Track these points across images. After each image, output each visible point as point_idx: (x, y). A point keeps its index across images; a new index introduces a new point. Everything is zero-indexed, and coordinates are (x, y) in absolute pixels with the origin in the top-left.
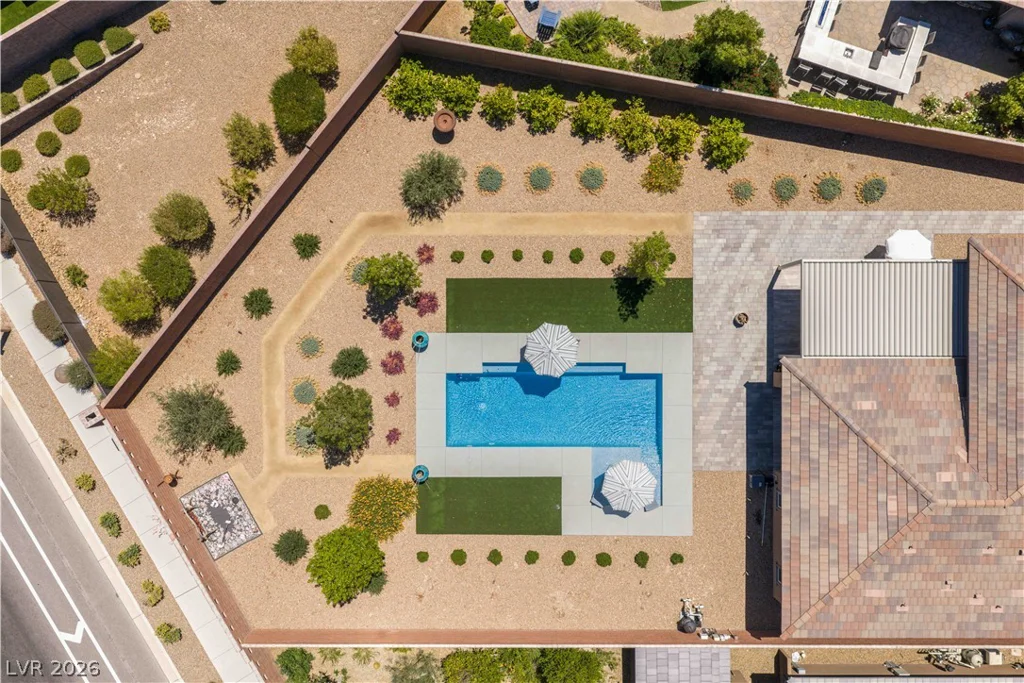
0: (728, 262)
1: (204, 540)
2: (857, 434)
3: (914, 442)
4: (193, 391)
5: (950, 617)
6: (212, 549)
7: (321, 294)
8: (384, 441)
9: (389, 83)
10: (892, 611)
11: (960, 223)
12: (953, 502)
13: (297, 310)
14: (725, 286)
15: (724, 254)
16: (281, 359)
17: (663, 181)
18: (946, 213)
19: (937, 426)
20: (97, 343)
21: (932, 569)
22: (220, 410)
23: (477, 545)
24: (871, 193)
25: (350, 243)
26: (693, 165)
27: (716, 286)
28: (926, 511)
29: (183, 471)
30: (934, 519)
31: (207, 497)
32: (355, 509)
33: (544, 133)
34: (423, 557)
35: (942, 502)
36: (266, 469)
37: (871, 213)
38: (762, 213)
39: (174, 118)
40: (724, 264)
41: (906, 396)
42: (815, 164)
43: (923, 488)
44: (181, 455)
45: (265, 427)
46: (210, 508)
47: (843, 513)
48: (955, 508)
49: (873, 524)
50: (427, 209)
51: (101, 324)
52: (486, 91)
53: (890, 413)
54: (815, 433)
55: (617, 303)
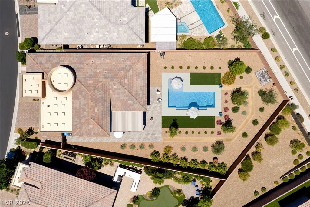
0: (154, 131)
1: (267, 72)
2: (133, 96)
3: (121, 94)
4: (270, 104)
5: (113, 58)
6: (265, 70)
7: (242, 124)
8: (228, 93)
9: (227, 170)
10: (125, 59)
11: (105, 140)
12: (114, 82)
13: (247, 121)
14: (155, 126)
15: (155, 133)
16: (250, 110)
17: (168, 149)
18: (108, 142)
19: (116, 98)
20: (290, 114)
21: (117, 68)
22: (264, 100)
23: (208, 71)
24: (123, 146)
25: (235, 136)
26: (162, 152)
27: (157, 126)
28: (119, 80)
29: (272, 87)
30: (117, 78)
31: (266, 81)
32: (234, 78)
33: (194, 159)
34: (220, 68)
35: (116, 82)
36: (254, 87)
37: (124, 142)
38: (147, 142)
39: (273, 162)
40: (155, 131)
41: (122, 104)
42: (136, 152)
43: (120, 85)
44: (272, 90)
45: (254, 96)
46: (266, 78)
47: (135, 79)
48: (113, 81)
49: (130, 77)
50: (219, 143)
51: (289, 118)
52: (206, 168)
53: (125, 100)
54: (141, 96)
55: (178, 122)
